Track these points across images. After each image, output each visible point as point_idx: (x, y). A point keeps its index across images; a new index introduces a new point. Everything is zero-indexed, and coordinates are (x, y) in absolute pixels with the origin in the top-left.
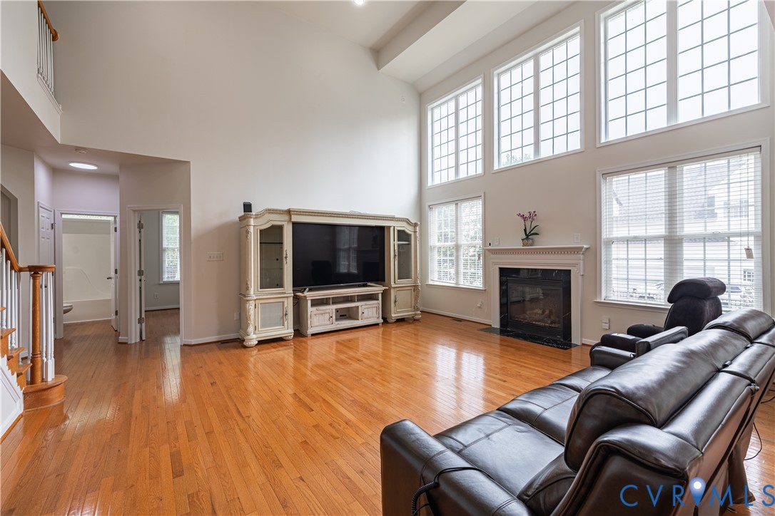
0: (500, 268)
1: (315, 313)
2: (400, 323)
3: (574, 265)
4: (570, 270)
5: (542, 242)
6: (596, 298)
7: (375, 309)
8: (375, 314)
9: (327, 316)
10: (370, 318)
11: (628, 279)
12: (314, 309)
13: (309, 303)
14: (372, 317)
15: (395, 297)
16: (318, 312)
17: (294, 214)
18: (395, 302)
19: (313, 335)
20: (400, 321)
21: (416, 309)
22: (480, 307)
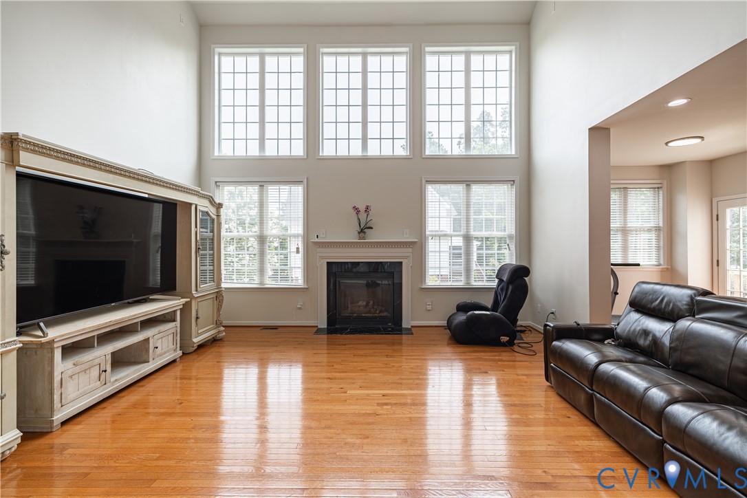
0: (327, 263)
1: (70, 373)
2: (201, 350)
3: (406, 257)
4: (401, 263)
5: (373, 236)
6: (422, 284)
7: (171, 337)
8: (171, 346)
9: (95, 372)
10: (165, 353)
11: (440, 268)
12: (69, 363)
13: (58, 354)
14: (168, 351)
15: (197, 311)
16: (78, 369)
17: (26, 150)
18: (197, 318)
19: (63, 423)
20: (201, 346)
21: (218, 323)
22: (300, 308)
